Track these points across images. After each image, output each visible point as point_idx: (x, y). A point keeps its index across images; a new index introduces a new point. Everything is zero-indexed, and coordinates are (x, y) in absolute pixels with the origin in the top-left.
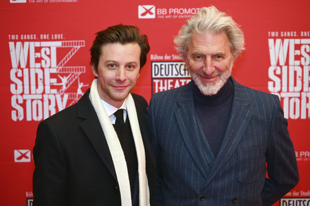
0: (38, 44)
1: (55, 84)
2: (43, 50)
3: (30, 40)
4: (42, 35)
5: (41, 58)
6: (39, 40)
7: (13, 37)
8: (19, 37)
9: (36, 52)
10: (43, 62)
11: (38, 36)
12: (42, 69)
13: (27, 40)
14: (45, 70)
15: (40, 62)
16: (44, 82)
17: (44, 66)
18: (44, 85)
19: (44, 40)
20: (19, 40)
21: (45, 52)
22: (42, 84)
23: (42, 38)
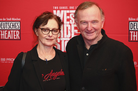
0: (68, 12)
1: (76, 33)
2: (71, 15)
3: (64, 10)
4: (70, 7)
5: (70, 19)
6: (69, 9)
7: (56, 8)
8: (59, 8)
9: (67, 15)
10: (71, 21)
11: (69, 8)
12: (70, 24)
13: (63, 9)
14: (72, 25)
15: (69, 21)
16: (71, 32)
17: (71, 23)
18: (71, 33)
19: (71, 10)
20: (59, 9)
21: (72, 16)
22: (70, 32)
23: (70, 8)
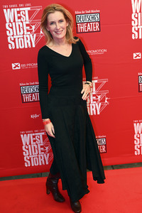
6: (19, 7)
7: (5, 7)
